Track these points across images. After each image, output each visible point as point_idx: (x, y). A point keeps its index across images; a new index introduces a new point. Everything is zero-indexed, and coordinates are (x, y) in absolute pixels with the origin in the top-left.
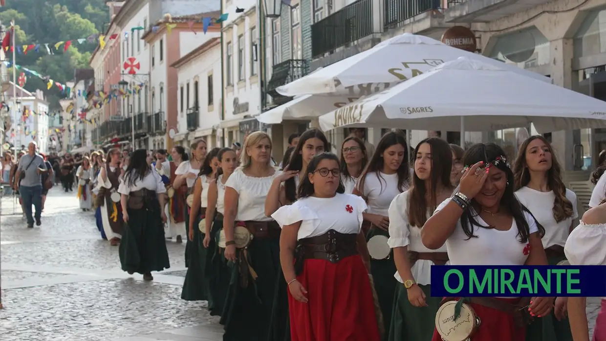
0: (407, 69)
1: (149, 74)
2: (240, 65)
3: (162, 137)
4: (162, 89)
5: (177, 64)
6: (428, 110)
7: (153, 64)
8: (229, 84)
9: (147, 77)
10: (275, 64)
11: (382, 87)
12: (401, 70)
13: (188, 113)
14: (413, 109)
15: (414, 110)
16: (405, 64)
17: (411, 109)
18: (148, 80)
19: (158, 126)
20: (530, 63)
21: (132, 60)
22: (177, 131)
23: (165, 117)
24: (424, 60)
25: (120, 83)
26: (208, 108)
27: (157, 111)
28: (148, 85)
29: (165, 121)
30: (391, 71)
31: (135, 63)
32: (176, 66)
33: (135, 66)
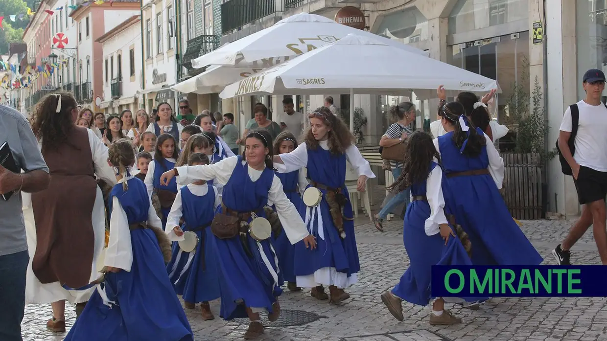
0: (304, 44)
1: (77, 48)
2: (158, 40)
3: (89, 104)
4: (88, 61)
5: (102, 39)
6: (321, 82)
7: (80, 40)
8: (148, 57)
9: (75, 50)
10: (189, 39)
11: (282, 60)
12: (297, 45)
13: (112, 83)
14: (308, 80)
15: (309, 82)
16: (302, 40)
17: (306, 81)
18: (76, 53)
19: (85, 94)
20: (415, 38)
21: (60, 35)
22: (102, 100)
23: (92, 87)
24: (318, 37)
25: (50, 56)
26: (130, 79)
27: (84, 82)
28: (76, 58)
29: (92, 90)
30: (289, 46)
31: (63, 38)
32: (101, 41)
33: (63, 41)
